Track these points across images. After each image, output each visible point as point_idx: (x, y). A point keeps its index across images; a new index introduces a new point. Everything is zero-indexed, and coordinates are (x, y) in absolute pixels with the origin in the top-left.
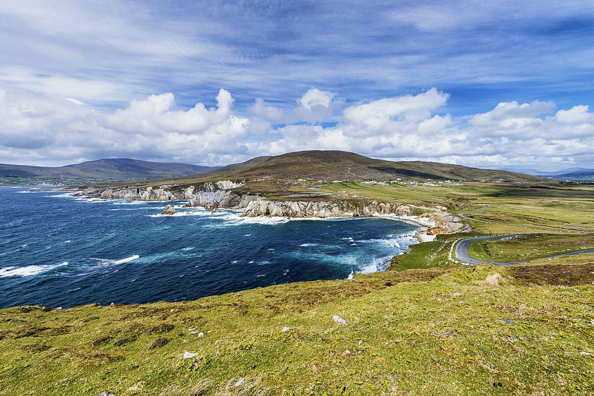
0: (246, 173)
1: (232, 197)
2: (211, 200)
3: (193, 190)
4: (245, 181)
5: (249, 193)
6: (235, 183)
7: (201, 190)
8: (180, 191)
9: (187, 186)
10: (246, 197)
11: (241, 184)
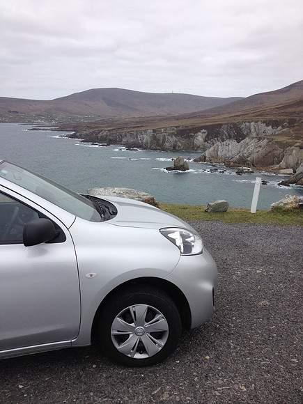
0: (289, 110)
1: (269, 149)
2: (235, 152)
3: (204, 135)
4: (289, 123)
5: (298, 144)
6: (270, 127)
7: (217, 137)
8: (189, 137)
9: (197, 130)
10: (294, 151)
11: (280, 128)
